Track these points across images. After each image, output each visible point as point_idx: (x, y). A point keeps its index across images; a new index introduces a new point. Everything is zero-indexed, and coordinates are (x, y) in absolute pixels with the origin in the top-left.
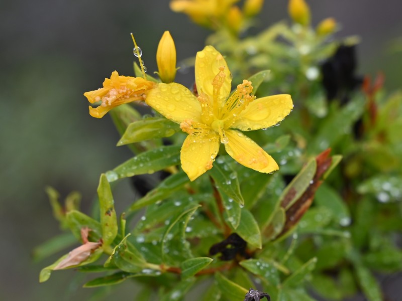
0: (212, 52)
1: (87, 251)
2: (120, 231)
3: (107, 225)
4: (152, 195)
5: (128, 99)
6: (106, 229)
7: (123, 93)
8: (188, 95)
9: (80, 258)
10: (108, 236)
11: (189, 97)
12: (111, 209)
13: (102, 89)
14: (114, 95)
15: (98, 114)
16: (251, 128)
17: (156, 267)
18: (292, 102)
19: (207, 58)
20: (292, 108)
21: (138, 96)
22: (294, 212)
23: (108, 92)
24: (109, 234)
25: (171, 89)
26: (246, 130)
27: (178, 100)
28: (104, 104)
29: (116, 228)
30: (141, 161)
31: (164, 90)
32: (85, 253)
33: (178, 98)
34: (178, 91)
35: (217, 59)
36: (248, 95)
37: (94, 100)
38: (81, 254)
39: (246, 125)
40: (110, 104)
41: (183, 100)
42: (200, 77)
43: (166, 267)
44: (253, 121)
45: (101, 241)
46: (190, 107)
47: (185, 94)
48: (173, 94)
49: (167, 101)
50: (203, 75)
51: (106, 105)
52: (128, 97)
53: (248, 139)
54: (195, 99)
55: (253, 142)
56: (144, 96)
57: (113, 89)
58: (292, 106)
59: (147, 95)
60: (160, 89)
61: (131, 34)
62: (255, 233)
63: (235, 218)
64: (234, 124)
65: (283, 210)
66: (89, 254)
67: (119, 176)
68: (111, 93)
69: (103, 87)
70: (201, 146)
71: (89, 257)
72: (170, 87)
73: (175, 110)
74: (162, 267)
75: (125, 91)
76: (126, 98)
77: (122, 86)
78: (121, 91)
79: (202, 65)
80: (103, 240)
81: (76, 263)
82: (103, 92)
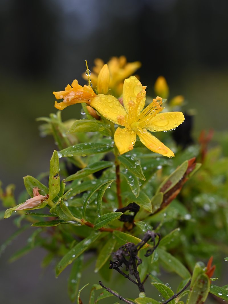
0: (135, 80)
1: (39, 200)
2: (61, 190)
3: (53, 185)
4: (81, 173)
5: (81, 100)
6: (53, 188)
7: (78, 95)
8: (117, 104)
9: (34, 204)
10: (53, 193)
11: (118, 106)
12: (58, 175)
13: (64, 91)
14: (73, 95)
15: (60, 107)
16: (156, 130)
17: (79, 220)
18: (184, 117)
19: (131, 83)
20: (184, 120)
21: (86, 100)
22: (168, 197)
23: (68, 93)
24: (54, 191)
25: (108, 99)
26: (153, 131)
27: (111, 107)
28: (65, 101)
29: (59, 188)
30: (77, 149)
31: (103, 99)
32: (37, 201)
33: (111, 105)
34: (112, 101)
35: (138, 84)
36: (160, 106)
37: (59, 97)
38: (35, 202)
39: (153, 128)
40: (70, 100)
41: (114, 107)
42: (126, 95)
43: (85, 221)
44: (158, 126)
45: (48, 196)
46: (119, 112)
47: (116, 104)
48: (108, 102)
49: (104, 106)
50: (127, 94)
51: (66, 102)
52: (81, 99)
53: (154, 137)
54: (122, 107)
55: (157, 139)
56: (90, 101)
57: (72, 92)
58: (184, 119)
59: (92, 100)
60: (101, 98)
61: (86, 60)
62: (148, 202)
63: (136, 191)
64: (146, 126)
65: (162, 194)
66: (40, 202)
67: (63, 155)
68: (71, 94)
69: (65, 90)
70: (125, 136)
71: (39, 205)
72: (107, 98)
73: (109, 112)
74: (82, 221)
75: (80, 94)
76: (79, 100)
77: (79, 91)
78: (77, 94)
79: (128, 88)
80: (49, 195)
81: (31, 207)
82: (65, 93)
